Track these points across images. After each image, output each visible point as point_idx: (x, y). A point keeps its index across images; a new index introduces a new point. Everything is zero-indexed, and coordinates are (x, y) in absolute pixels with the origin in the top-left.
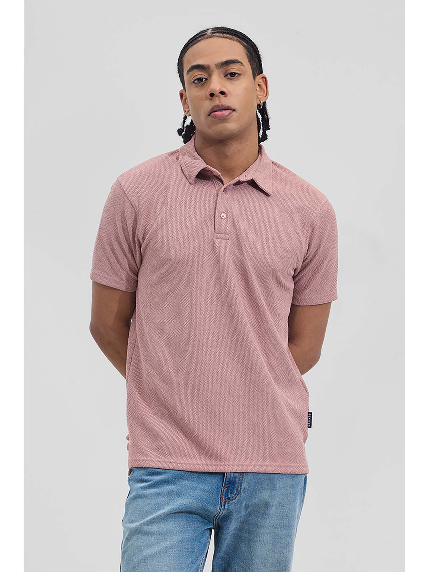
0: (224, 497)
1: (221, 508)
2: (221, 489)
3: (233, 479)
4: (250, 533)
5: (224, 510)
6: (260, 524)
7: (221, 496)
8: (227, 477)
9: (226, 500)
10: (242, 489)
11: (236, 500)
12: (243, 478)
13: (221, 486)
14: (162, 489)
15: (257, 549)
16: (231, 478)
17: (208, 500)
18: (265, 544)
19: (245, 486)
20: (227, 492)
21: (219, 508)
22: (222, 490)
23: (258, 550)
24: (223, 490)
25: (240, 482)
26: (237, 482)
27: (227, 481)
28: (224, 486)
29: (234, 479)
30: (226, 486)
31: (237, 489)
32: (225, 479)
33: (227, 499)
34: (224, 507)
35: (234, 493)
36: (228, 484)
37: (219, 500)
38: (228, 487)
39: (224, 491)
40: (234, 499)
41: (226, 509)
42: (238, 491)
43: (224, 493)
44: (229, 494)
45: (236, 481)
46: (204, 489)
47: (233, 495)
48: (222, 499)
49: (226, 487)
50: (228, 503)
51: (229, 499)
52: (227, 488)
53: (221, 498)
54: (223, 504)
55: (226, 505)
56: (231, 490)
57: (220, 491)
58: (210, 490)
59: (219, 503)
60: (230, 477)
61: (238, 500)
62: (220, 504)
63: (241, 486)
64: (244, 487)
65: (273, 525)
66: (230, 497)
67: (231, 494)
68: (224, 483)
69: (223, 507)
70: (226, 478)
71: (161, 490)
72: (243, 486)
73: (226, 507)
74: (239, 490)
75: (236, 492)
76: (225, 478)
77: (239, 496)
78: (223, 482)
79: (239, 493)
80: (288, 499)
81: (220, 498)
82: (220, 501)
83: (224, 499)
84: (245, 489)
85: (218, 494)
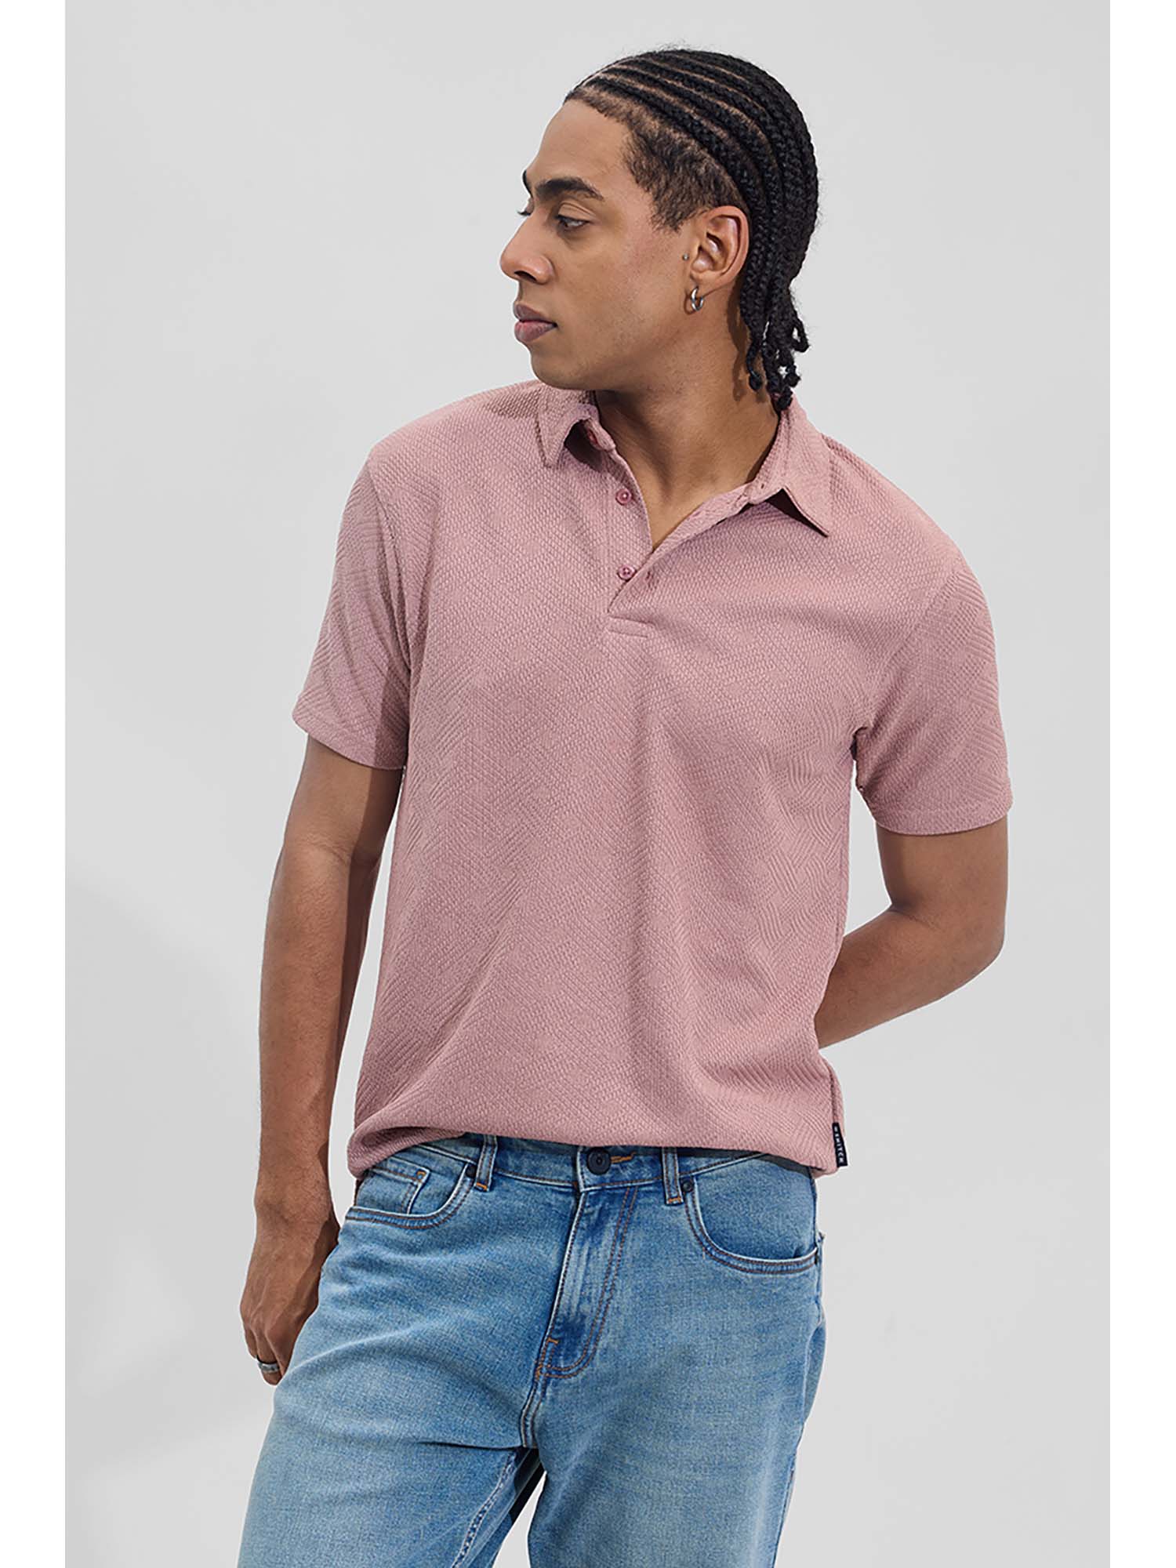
0: (545, 1364)
1: (535, 1393)
2: (539, 1343)
3: (575, 1319)
4: (625, 1471)
5: (542, 1401)
6: (651, 1451)
7: (537, 1359)
8: (560, 1312)
9: (550, 1373)
10: (598, 1351)
11: (580, 1377)
12: (604, 1319)
13: (543, 1333)
14: (381, 1314)
15: (641, 1519)
16: (571, 1319)
17: (498, 1366)
18: (664, 1509)
19: (608, 1344)
20: (556, 1353)
21: (527, 1393)
22: (541, 1346)
23: (644, 1521)
24: (547, 1346)
25: (596, 1329)
26: (587, 1328)
27: (559, 1324)
28: (549, 1336)
29: (579, 1320)
30: (555, 1336)
31: (585, 1349)
32: (553, 1316)
33: (553, 1373)
34: (544, 1393)
35: (576, 1360)
36: (562, 1330)
37: (531, 1371)
38: (561, 1340)
39: (549, 1349)
40: (573, 1375)
41: (548, 1398)
42: (586, 1354)
43: (548, 1354)
44: (561, 1357)
45: (584, 1325)
46: (491, 1333)
47: (573, 1365)
48: (541, 1369)
49: (556, 1339)
50: (555, 1384)
51: (559, 1372)
52: (556, 1342)
53: (537, 1365)
54: (540, 1385)
55: (549, 1389)
56: (568, 1350)
57: (538, 1347)
58: (507, 1341)
59: (530, 1380)
60: (569, 1314)
61: (583, 1380)
62: (533, 1380)
63: (596, 1342)
64: (605, 1346)
65: (690, 1461)
66: (562, 1366)
67: (566, 1358)
68: (550, 1327)
69: (539, 1392)
70: (556, 1313)
71: (378, 1318)
72: (603, 1343)
73: (548, 1394)
74: (590, 1352)
75: (579, 1356)
76: (554, 1313)
77: (589, 1367)
78: (548, 1323)
79: (588, 1359)
80: (740, 1392)
81: (533, 1365)
82: (534, 1375)
83: (544, 1370)
84: (609, 1352)
85: (528, 1354)
